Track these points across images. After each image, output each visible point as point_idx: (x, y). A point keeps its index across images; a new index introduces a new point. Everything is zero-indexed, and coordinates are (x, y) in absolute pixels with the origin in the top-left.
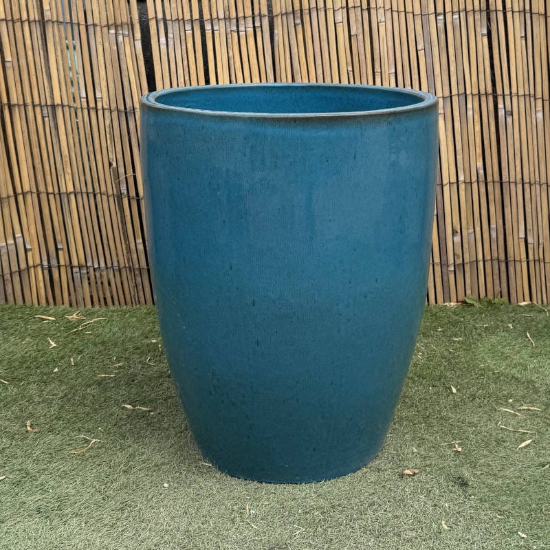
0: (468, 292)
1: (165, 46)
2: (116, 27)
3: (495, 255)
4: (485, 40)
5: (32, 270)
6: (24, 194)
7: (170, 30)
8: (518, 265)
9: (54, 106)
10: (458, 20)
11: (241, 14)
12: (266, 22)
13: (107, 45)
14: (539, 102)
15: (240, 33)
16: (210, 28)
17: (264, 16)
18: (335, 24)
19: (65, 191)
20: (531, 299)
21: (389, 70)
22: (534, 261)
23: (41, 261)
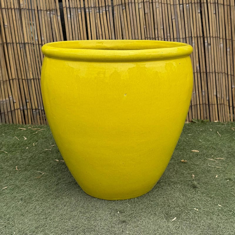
0: (194, 117)
1: (70, 19)
2: (50, 11)
3: (204, 102)
4: (199, 15)
5: (16, 111)
6: (13, 79)
7: (72, 12)
8: (213, 106)
9: (25, 44)
10: (188, 7)
11: (100, 5)
12: (110, 8)
13: (46, 18)
14: (221, 40)
15: (100, 13)
16: (88, 11)
17: (110, 6)
18: (139, 9)
19: (29, 78)
20: (219, 120)
21: (160, 27)
22: (220, 104)
23: (20, 107)
